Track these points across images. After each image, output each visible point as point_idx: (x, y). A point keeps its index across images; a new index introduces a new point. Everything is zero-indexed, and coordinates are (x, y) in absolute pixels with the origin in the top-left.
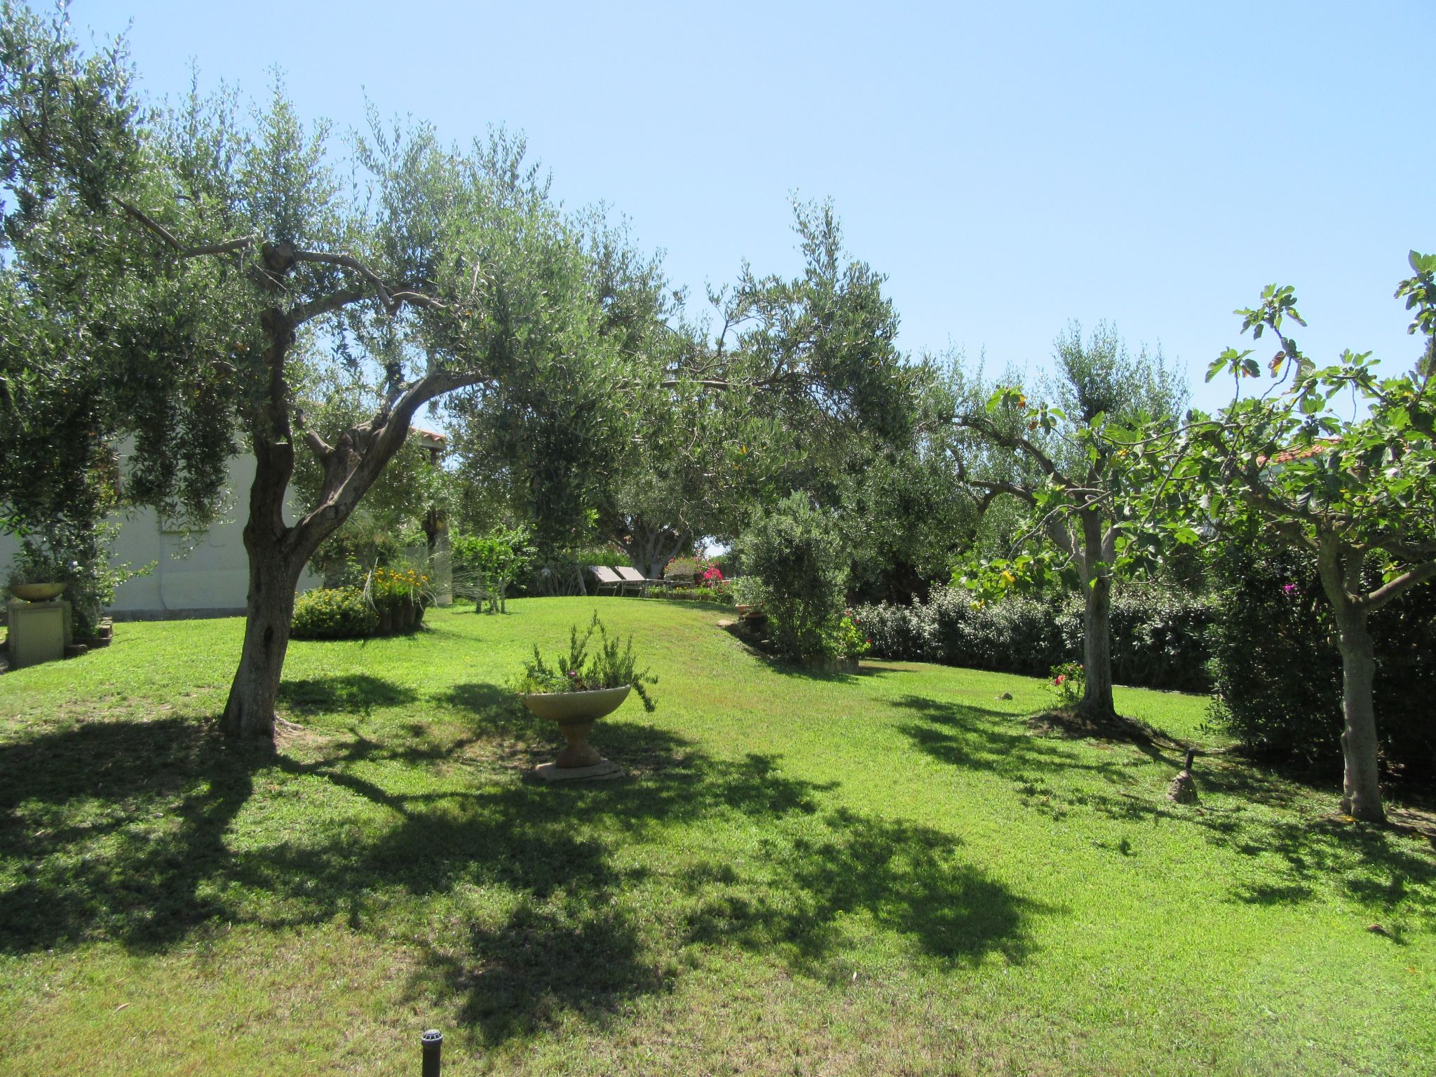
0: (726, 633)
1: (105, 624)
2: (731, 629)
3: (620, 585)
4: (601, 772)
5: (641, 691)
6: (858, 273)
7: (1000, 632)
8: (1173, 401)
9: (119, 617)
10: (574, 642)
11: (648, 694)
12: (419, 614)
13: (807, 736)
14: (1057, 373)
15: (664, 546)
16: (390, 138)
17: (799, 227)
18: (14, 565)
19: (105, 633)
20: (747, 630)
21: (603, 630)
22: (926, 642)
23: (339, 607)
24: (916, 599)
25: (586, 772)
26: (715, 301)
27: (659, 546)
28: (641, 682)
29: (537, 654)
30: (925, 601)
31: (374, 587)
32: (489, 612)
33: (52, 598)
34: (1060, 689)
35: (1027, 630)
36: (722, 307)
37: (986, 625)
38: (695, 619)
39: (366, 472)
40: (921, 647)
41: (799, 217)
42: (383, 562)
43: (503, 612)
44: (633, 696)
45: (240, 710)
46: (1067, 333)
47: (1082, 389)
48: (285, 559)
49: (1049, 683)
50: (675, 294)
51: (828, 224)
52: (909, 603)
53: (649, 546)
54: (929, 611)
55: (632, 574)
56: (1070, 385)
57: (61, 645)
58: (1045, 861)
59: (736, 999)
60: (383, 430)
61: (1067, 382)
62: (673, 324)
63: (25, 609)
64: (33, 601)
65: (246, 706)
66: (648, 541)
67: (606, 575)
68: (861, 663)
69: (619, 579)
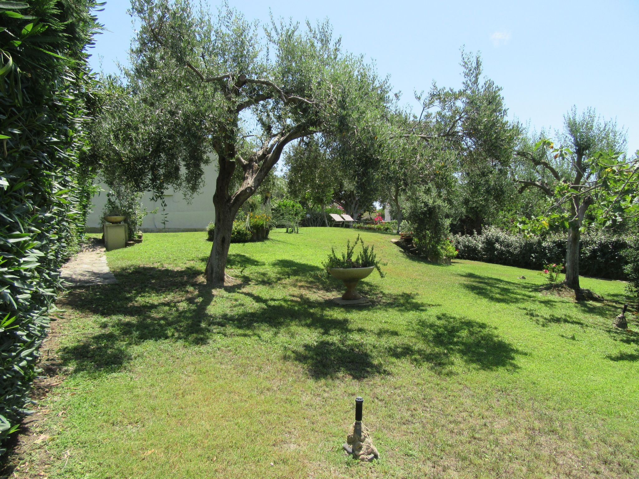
0: (395, 245)
1: (140, 233)
2: (397, 243)
3: (343, 222)
4: (362, 302)
5: (379, 269)
6: (489, 85)
7: (515, 248)
8: (619, 145)
9: (145, 231)
10: (348, 247)
11: (381, 271)
12: (267, 233)
13: (443, 291)
14: (564, 130)
15: (360, 206)
16: (279, 28)
17: (464, 64)
18: (105, 208)
19: (140, 237)
20: (404, 244)
21: (362, 242)
22: (479, 252)
23: (236, 229)
24: (476, 233)
25: (356, 302)
26: (419, 98)
27: (357, 206)
28: (378, 265)
29: (333, 252)
30: (479, 233)
31: (250, 220)
32: (291, 232)
33: (120, 223)
34: (548, 275)
35: (528, 248)
36: (422, 101)
37: (508, 245)
38: (381, 239)
39: (263, 173)
40: (476, 254)
41: (463, 59)
42: (252, 210)
43: (297, 233)
44: (375, 271)
45: (212, 271)
46: (570, 112)
47: (576, 140)
48: (230, 209)
49: (542, 272)
50: (396, 95)
51: (477, 64)
52: (471, 234)
53: (353, 206)
54: (482, 238)
55: (348, 218)
56: (570, 137)
57: (124, 241)
58: (564, 349)
59: (450, 396)
60: (270, 155)
61: (568, 135)
62: (393, 109)
63: (110, 226)
64: (113, 223)
65: (215, 269)
66: (352, 203)
67: (337, 217)
68: (452, 260)
69: (343, 220)
